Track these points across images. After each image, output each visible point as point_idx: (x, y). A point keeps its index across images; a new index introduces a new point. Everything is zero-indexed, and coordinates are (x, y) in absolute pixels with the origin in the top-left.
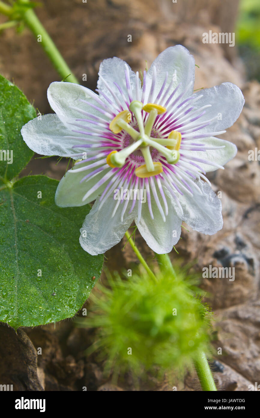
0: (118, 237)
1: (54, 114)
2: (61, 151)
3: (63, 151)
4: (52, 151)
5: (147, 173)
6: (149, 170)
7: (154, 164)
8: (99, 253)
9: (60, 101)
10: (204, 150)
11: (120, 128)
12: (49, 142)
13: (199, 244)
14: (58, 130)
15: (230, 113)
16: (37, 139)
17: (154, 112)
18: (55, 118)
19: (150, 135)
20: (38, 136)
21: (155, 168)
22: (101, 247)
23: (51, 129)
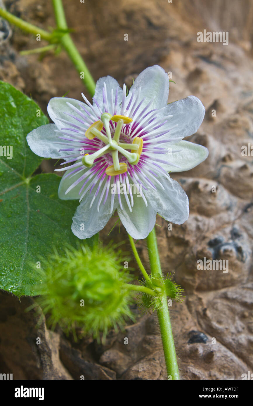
0: (102, 225)
1: (53, 124)
2: (57, 154)
3: (58, 154)
4: (51, 154)
5: (115, 171)
6: (116, 170)
7: (120, 164)
8: (86, 238)
9: (59, 113)
10: (164, 153)
11: (94, 135)
12: (50, 146)
13: (198, 234)
14: (57, 137)
15: (195, 121)
16: (41, 144)
17: (121, 121)
18: (54, 127)
19: (118, 140)
20: (41, 142)
21: (121, 167)
22: (89, 232)
23: (52, 136)
